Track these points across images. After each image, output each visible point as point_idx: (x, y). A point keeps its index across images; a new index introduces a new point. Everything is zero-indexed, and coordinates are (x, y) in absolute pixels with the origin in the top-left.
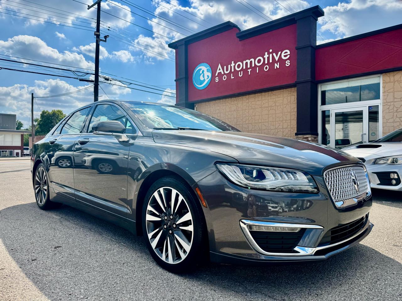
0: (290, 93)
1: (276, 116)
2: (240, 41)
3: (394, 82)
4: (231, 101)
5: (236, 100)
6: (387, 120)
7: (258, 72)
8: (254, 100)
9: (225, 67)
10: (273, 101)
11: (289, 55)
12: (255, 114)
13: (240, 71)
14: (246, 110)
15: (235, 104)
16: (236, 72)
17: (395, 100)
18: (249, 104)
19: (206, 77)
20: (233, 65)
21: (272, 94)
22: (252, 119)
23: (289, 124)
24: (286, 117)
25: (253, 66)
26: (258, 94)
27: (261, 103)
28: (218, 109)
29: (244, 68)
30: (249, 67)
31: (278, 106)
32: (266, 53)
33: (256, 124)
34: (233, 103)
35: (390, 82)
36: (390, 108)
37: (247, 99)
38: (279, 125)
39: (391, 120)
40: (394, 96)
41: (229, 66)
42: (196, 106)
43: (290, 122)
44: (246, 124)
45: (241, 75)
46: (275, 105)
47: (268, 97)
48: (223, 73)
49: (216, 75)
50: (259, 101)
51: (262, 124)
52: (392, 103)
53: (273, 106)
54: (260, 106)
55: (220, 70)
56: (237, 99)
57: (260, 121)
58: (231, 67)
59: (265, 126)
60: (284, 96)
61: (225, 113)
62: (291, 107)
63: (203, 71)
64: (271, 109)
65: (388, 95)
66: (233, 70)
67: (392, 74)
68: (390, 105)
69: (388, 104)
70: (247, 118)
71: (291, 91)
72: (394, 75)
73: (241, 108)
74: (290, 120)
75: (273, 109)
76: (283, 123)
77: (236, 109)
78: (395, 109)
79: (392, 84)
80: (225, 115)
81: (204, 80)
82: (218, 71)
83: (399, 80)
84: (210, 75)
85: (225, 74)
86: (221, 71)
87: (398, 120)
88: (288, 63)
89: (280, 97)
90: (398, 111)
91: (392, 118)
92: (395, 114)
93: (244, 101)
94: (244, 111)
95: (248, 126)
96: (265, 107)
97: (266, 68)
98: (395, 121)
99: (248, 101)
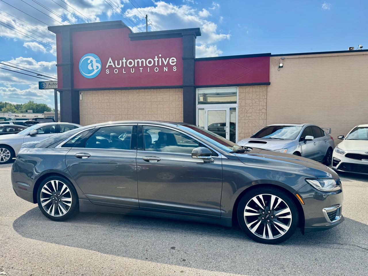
0: (175, 93)
1: (163, 110)
2: (131, 41)
3: (246, 93)
4: (121, 93)
5: (127, 93)
6: (241, 118)
7: (149, 71)
8: (144, 95)
9: (116, 61)
10: (161, 97)
11: (175, 62)
12: (145, 106)
13: (132, 67)
14: (136, 102)
15: (125, 96)
16: (127, 68)
17: (246, 105)
18: (140, 97)
19: (95, 68)
20: (124, 61)
21: (160, 92)
22: (142, 111)
23: (174, 117)
24: (172, 111)
25: (144, 65)
26: (148, 90)
27: (151, 98)
28: (108, 99)
29: (136, 65)
30: (140, 65)
31: (165, 102)
32: (156, 57)
33: (146, 115)
34: (123, 95)
35: (243, 93)
36: (243, 110)
37: (137, 93)
38: (167, 117)
39: (243, 118)
40: (245, 102)
41: (121, 61)
42: (82, 94)
43: (176, 116)
44: (137, 114)
45: (133, 71)
46: (163, 101)
47: (157, 93)
48: (114, 66)
49: (107, 67)
50: (149, 95)
51: (152, 116)
52: (244, 107)
53: (161, 102)
54: (150, 100)
55: (110, 63)
56: (127, 91)
57: (150, 113)
58: (122, 63)
59: (155, 117)
60: (170, 94)
61: (115, 103)
62: (175, 104)
63: (92, 61)
64: (159, 104)
65: (242, 101)
66: (124, 66)
67: (244, 87)
68: (243, 108)
69: (242, 107)
70: (138, 109)
71: (176, 91)
72: (246, 88)
73: (132, 100)
74: (175, 114)
75: (161, 104)
76: (170, 116)
77: (127, 100)
78: (246, 111)
79: (244, 94)
80: (115, 105)
81: (93, 70)
82: (108, 64)
83: (249, 92)
84: (100, 66)
85: (116, 68)
86: (112, 64)
87: (247, 118)
88: (175, 69)
89: (167, 95)
90: (247, 112)
91: (244, 117)
92: (246, 114)
93: (135, 94)
94: (134, 103)
95: (139, 117)
96: (154, 102)
97: (156, 70)
98: (246, 119)
99: (138, 95)
